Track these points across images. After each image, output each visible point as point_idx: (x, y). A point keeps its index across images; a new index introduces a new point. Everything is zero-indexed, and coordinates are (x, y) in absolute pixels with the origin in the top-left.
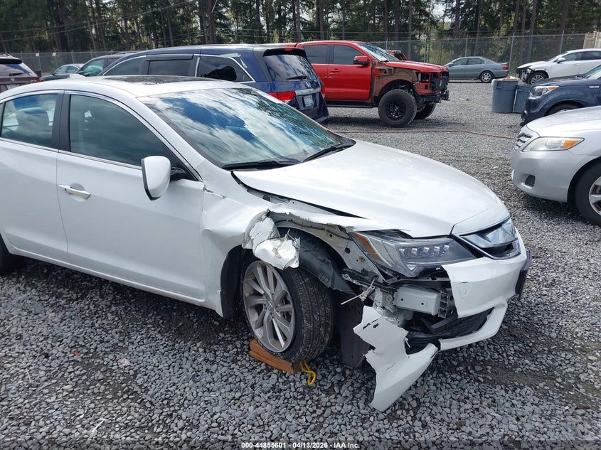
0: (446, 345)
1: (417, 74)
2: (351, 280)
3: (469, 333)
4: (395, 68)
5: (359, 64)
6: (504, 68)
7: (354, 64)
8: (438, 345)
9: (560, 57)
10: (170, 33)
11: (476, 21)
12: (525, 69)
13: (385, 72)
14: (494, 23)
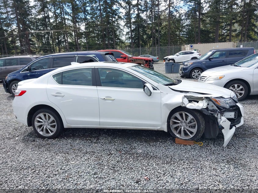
0: (237, 126)
1: (144, 61)
2: (211, 112)
3: (239, 123)
4: (136, 59)
5: (123, 58)
6: (157, 59)
7: (121, 58)
8: (235, 126)
9: (177, 54)
10: (6, 48)
11: (139, 42)
12: (167, 59)
13: (133, 61)
14: (145, 43)
